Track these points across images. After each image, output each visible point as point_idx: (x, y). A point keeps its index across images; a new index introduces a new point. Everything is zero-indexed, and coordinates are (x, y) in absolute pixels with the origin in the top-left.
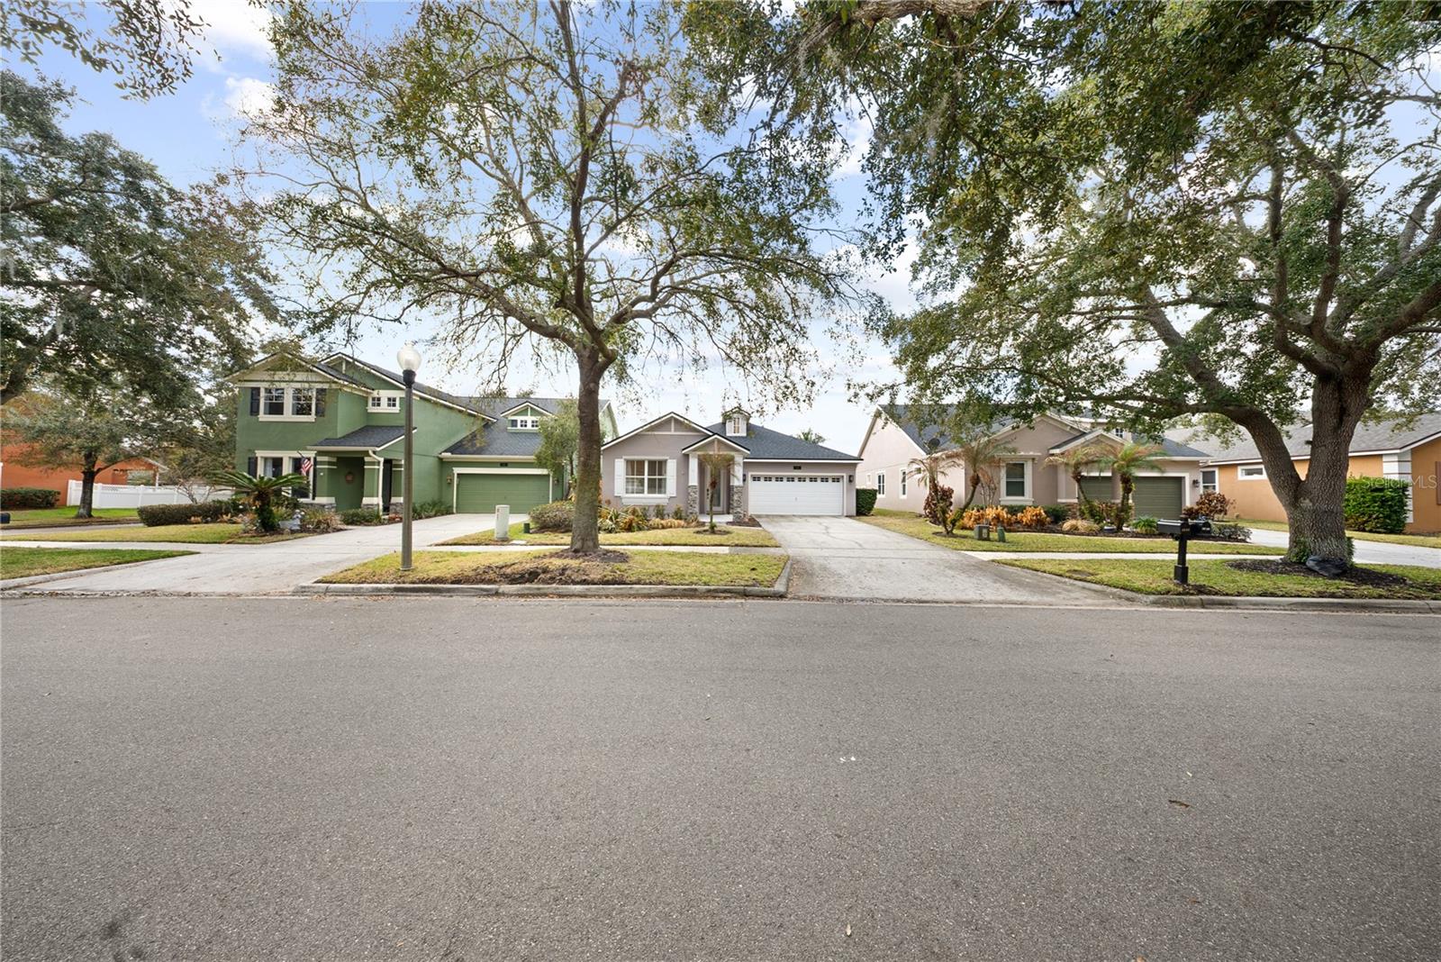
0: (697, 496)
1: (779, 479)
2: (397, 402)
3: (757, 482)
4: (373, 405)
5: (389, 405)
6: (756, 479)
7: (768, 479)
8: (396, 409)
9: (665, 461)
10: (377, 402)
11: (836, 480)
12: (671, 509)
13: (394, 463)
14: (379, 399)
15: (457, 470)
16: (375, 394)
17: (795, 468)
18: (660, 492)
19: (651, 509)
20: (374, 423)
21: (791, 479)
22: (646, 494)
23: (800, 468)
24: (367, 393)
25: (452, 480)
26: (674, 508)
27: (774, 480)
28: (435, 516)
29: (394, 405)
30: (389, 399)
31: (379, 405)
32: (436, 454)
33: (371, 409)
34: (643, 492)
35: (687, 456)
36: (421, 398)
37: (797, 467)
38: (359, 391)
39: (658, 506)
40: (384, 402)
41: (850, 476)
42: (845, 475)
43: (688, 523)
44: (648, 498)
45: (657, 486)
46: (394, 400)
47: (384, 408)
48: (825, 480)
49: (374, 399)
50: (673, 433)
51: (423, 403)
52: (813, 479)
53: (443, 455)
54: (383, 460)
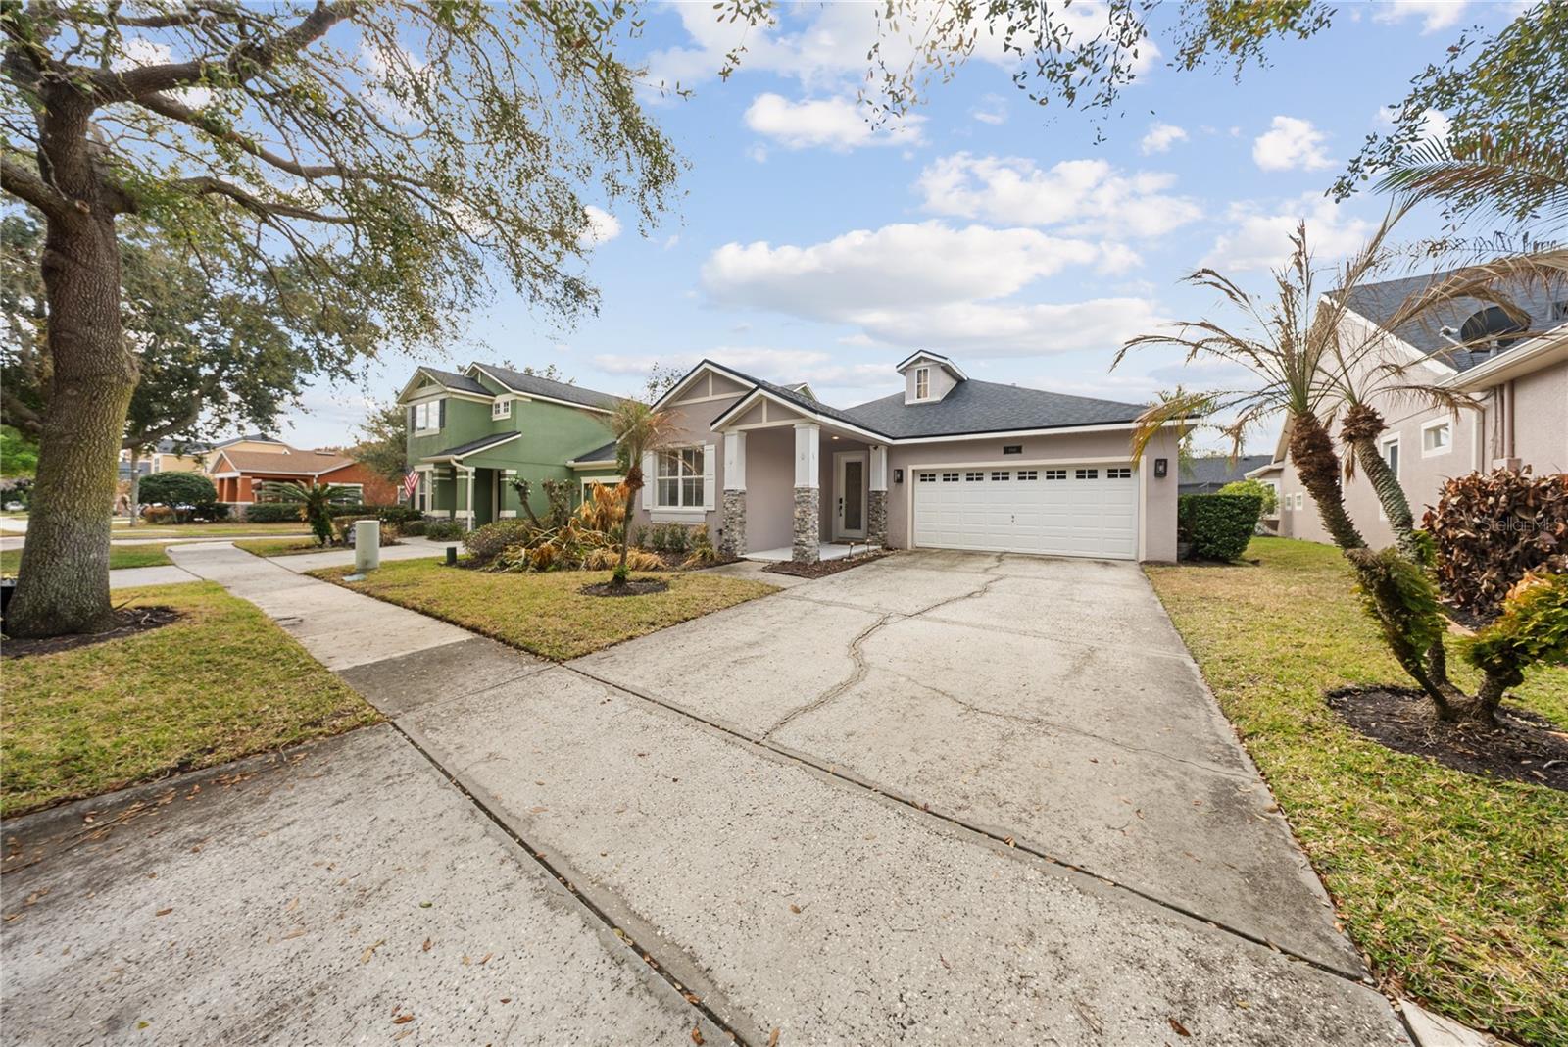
1: (975, 476)
2: (508, 406)
3: (928, 484)
5: (504, 411)
6: (927, 477)
7: (951, 476)
8: (507, 413)
9: (703, 449)
10: (498, 408)
11: (1119, 472)
13: (498, 473)
14: (499, 405)
15: (585, 480)
16: (497, 400)
17: (1007, 451)
18: (697, 503)
20: (497, 432)
21: (1000, 475)
22: (680, 507)
23: (1019, 450)
24: (490, 400)
27: (963, 478)
29: (507, 410)
30: (505, 404)
31: (498, 412)
32: (562, 463)
33: (495, 417)
34: (676, 504)
36: (533, 399)
37: (1013, 448)
40: (503, 408)
41: (1158, 463)
44: (682, 513)
45: (695, 492)
47: (502, 414)
48: (1087, 473)
49: (495, 406)
50: (711, 397)
51: (537, 405)
52: (1056, 474)
53: (571, 463)
54: (473, 469)
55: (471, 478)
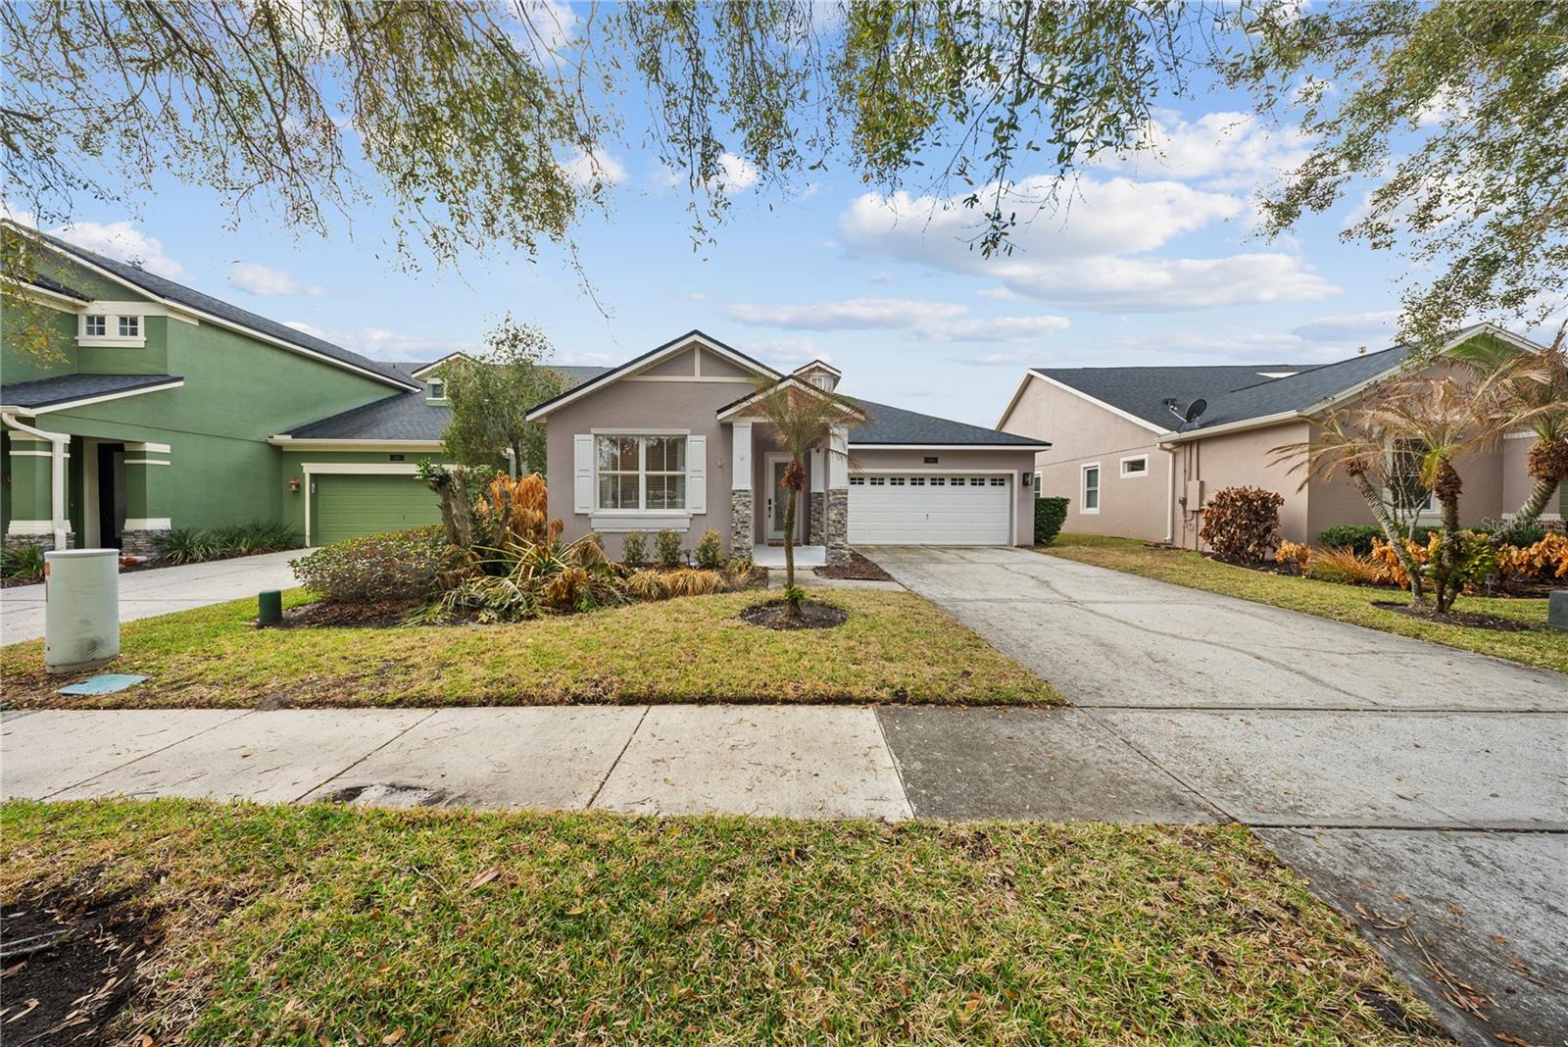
0: (751, 512)
1: (898, 481)
2: (141, 326)
4: (90, 331)
5: (123, 332)
6: (856, 480)
7: (878, 481)
8: (139, 341)
9: (683, 439)
10: (98, 324)
11: (997, 481)
12: (692, 544)
13: (127, 448)
14: (101, 320)
15: (309, 468)
16: (95, 308)
17: (927, 460)
18: (672, 505)
19: (651, 540)
20: (87, 369)
21: (917, 481)
22: (643, 510)
23: (935, 460)
24: (75, 306)
25: (299, 487)
26: (700, 540)
27: (888, 482)
28: (249, 553)
29: (134, 332)
30: (123, 320)
31: (102, 332)
32: (261, 436)
33: (85, 339)
34: (636, 506)
35: (727, 428)
36: (203, 322)
37: (931, 459)
38: (59, 303)
39: (664, 535)
40: (112, 326)
41: (1025, 475)
42: (1015, 472)
43: (728, 576)
44: (645, 518)
45: (667, 491)
46: (134, 322)
47: (112, 337)
48: (978, 481)
49: (90, 319)
50: (697, 378)
51: (209, 335)
52: (958, 481)
53: (279, 439)
54: (66, 439)
55: (60, 457)
